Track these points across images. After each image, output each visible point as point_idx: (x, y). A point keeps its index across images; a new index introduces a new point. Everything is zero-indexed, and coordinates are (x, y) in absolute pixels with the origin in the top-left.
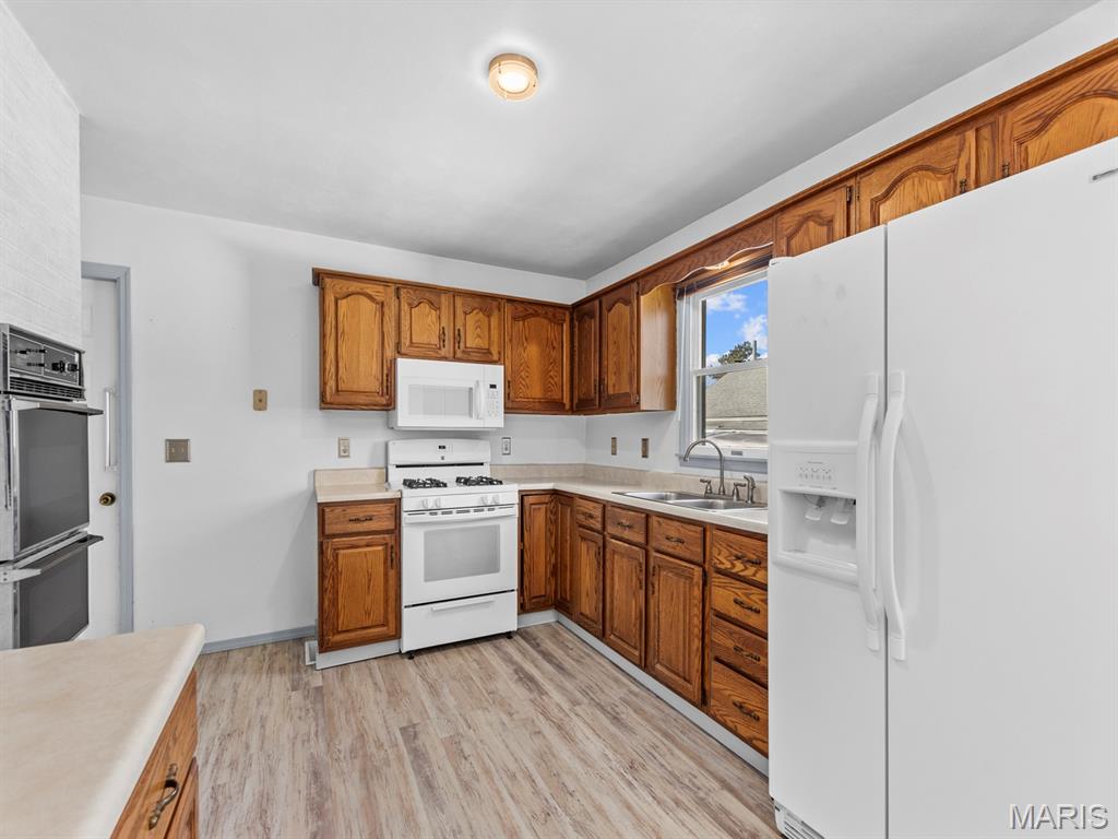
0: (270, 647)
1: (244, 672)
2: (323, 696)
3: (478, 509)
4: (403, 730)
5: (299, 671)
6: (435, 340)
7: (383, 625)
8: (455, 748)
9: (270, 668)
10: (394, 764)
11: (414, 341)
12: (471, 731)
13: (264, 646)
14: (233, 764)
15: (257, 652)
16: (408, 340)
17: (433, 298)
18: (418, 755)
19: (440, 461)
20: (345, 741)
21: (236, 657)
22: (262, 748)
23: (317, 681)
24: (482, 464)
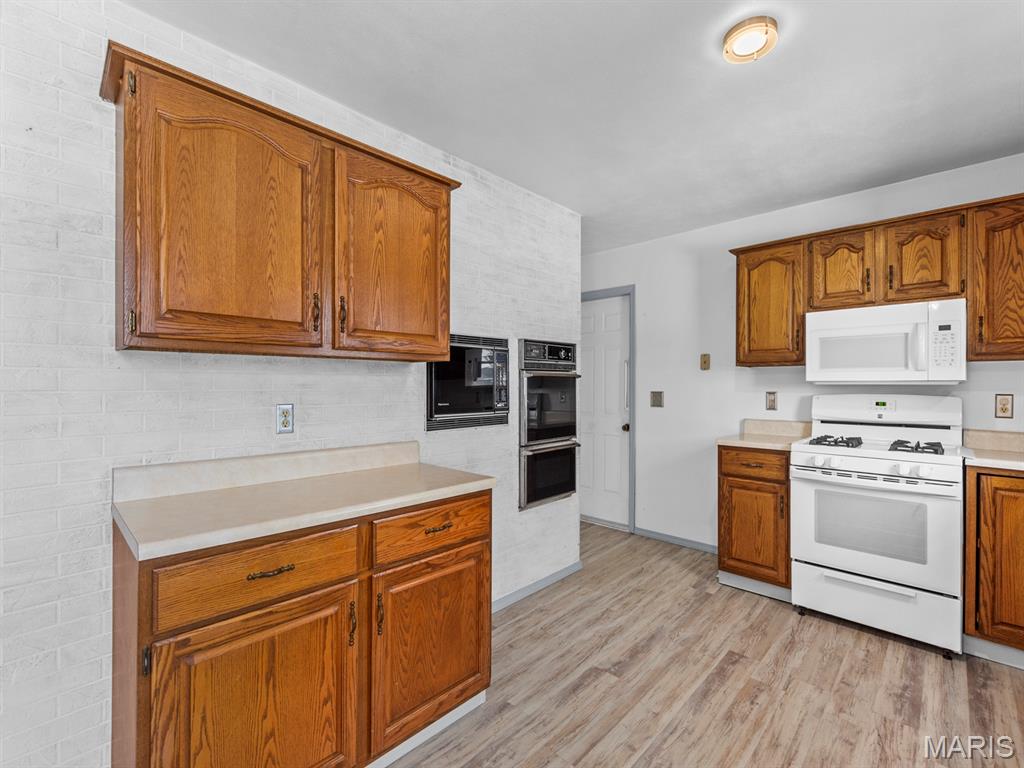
0: (708, 555)
1: (678, 563)
2: (706, 600)
3: (890, 478)
4: (731, 653)
5: (708, 579)
6: (858, 286)
7: (773, 569)
8: (752, 692)
9: (694, 568)
10: (699, 666)
11: (828, 292)
12: (784, 692)
13: (706, 553)
14: (626, 604)
15: (697, 555)
16: (822, 289)
17: (852, 240)
18: (721, 674)
19: (876, 419)
20: (688, 633)
21: (685, 552)
22: (644, 606)
23: (712, 590)
24: (948, 428)
